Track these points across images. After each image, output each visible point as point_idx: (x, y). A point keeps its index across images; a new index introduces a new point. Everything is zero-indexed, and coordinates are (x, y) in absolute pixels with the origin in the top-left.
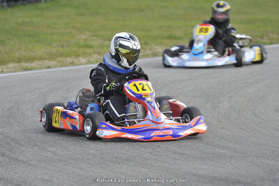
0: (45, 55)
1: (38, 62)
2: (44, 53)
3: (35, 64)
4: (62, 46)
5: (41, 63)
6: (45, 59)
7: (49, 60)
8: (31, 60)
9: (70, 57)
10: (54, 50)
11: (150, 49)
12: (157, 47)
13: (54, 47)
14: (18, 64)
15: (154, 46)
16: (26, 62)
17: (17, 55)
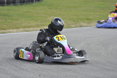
0: (35, 25)
1: (32, 28)
2: (35, 24)
3: (31, 29)
4: (42, 22)
5: (33, 28)
6: (35, 27)
7: (37, 28)
8: (29, 27)
9: (45, 26)
10: (39, 23)
11: (79, 24)
12: (82, 23)
13: (39, 22)
14: (24, 29)
15: (81, 23)
16: (27, 28)
17: (23, 25)
